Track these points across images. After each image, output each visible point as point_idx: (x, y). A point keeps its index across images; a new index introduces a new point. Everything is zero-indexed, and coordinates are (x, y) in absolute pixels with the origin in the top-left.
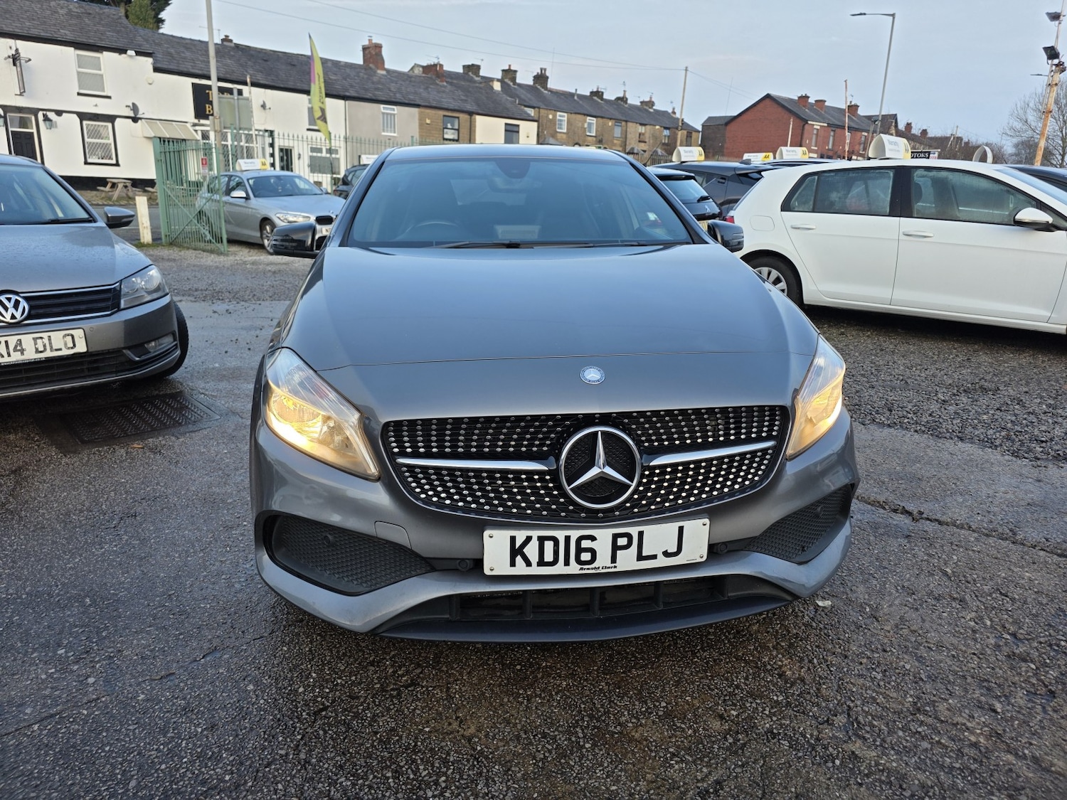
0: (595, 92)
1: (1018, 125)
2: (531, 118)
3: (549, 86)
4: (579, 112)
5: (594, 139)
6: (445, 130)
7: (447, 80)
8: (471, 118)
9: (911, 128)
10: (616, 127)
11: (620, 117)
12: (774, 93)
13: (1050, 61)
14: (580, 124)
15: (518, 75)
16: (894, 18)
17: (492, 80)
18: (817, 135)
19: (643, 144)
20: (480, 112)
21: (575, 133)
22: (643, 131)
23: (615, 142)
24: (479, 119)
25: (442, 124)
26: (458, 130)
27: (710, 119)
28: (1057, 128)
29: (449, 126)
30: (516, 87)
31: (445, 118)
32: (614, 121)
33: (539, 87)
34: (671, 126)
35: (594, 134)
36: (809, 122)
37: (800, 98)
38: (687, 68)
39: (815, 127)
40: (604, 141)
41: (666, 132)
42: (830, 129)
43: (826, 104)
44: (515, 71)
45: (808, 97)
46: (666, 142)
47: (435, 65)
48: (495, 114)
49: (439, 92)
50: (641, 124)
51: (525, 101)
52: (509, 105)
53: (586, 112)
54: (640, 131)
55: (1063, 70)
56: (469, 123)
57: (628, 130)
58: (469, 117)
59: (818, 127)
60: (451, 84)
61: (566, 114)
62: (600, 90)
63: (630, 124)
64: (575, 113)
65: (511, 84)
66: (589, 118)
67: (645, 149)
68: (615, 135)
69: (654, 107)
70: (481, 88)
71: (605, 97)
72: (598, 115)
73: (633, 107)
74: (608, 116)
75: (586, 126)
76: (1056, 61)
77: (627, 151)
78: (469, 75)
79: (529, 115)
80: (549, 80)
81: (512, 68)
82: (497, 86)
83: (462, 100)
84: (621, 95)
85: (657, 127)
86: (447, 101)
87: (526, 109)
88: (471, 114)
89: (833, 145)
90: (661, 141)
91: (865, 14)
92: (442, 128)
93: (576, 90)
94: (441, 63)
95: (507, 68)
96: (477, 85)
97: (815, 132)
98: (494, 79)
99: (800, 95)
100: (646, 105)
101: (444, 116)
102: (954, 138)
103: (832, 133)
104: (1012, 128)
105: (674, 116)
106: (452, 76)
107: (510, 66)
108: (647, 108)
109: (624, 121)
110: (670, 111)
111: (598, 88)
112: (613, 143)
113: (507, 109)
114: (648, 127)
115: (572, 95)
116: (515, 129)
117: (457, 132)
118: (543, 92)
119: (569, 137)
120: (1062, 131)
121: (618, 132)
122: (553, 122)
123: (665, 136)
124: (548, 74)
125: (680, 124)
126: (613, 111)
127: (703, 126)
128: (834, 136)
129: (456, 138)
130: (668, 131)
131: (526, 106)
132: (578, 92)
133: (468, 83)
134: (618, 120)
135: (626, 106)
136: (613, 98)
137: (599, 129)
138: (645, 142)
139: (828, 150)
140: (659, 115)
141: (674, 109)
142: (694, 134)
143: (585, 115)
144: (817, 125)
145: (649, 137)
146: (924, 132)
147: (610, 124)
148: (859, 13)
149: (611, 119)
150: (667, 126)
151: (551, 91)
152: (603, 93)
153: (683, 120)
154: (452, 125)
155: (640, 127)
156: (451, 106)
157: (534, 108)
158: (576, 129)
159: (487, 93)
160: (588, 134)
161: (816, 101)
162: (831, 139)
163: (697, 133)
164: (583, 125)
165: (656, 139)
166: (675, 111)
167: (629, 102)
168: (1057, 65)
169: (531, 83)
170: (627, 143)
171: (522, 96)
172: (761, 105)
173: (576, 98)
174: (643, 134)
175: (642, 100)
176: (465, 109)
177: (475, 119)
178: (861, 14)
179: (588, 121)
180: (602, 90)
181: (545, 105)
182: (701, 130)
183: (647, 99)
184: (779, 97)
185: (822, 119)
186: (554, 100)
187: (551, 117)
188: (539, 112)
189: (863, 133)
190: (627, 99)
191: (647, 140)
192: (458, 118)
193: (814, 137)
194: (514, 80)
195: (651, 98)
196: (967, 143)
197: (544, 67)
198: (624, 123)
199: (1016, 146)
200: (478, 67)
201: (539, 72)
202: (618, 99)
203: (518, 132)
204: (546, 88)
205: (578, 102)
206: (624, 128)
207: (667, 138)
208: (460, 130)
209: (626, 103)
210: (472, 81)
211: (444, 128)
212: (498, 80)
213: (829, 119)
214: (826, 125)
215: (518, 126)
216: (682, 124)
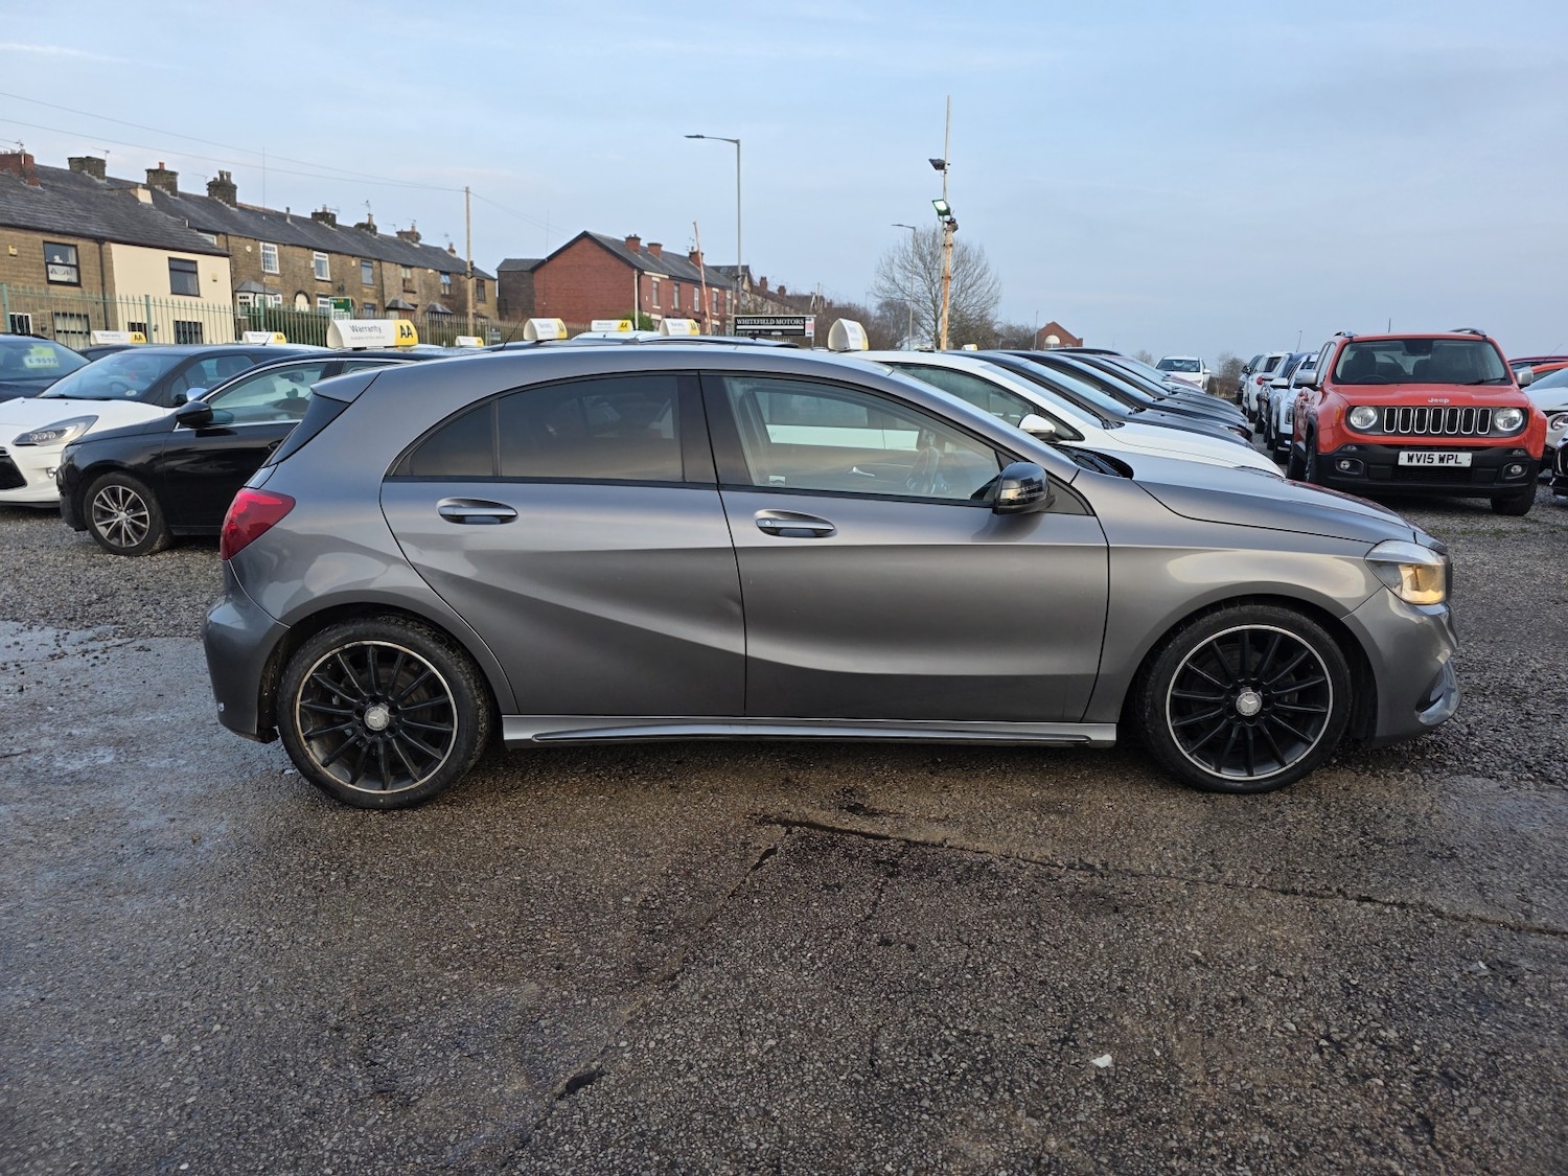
0: (320, 214)
1: (886, 285)
2: (216, 251)
3: (238, 200)
4: (295, 242)
5: (330, 285)
6: (50, 267)
7: (44, 182)
8: (100, 248)
9: (766, 284)
10: (364, 270)
11: (369, 254)
12: (592, 231)
13: (941, 217)
14: (303, 263)
15: (179, 180)
16: (739, 146)
17: (136, 185)
18: (657, 289)
19: (411, 295)
20: (118, 237)
21: (295, 276)
22: (409, 276)
23: (366, 290)
24: (116, 250)
25: (43, 257)
26: (77, 267)
27: (507, 262)
28: (926, 289)
29: (57, 259)
30: (177, 198)
31: (47, 245)
32: (359, 259)
33: (220, 201)
34: (451, 270)
35: (329, 279)
36: (646, 273)
37: (629, 239)
38: (467, 188)
39: (654, 279)
40: (346, 290)
41: (445, 279)
42: (672, 282)
43: (663, 249)
44: (174, 174)
45: (639, 239)
46: (447, 293)
47: (16, 156)
48: (148, 242)
49: (30, 201)
50: (404, 266)
51: (198, 222)
52: (172, 229)
53: (310, 245)
54: (403, 275)
55: (955, 229)
56: (98, 256)
57: (384, 273)
58: (97, 245)
59: (658, 280)
60: (52, 188)
61: (275, 246)
62: (328, 211)
63: (385, 265)
64: (291, 245)
65: (168, 193)
66: (315, 253)
67: (415, 302)
68: (364, 281)
69: (420, 242)
70: (112, 198)
71: (338, 222)
72: (331, 249)
73: (385, 240)
74: (349, 252)
75: (313, 265)
76: (947, 218)
77: (387, 305)
78: (84, 174)
79: (211, 245)
80: (238, 191)
81: (166, 168)
82: (145, 197)
83: (78, 217)
84: (365, 220)
85: (430, 271)
86: (45, 218)
87: (200, 234)
88: (100, 240)
89: (680, 304)
90: (440, 292)
91: (702, 137)
92: (44, 263)
93: (288, 209)
94: (27, 152)
95: (157, 167)
96: (106, 192)
97: (655, 285)
98: (137, 184)
99: (627, 236)
100: (408, 238)
101: (45, 242)
102: (816, 297)
103: (676, 288)
104: (880, 288)
105: (453, 255)
106: (48, 175)
107: (161, 164)
108: (409, 242)
109: (376, 259)
110: (446, 248)
111: (325, 208)
112: (362, 292)
113: (170, 235)
114: (414, 269)
115: (281, 217)
116: (192, 268)
117: (74, 269)
118: (229, 210)
119: (285, 281)
120: (931, 293)
121: (367, 275)
122: (254, 257)
123: (444, 284)
124: (234, 181)
125: (469, 269)
126: (352, 244)
127: (499, 271)
128: (679, 292)
129: (75, 280)
130: (447, 277)
131: (199, 230)
132: (291, 213)
133: (85, 189)
134: (365, 259)
135: (376, 237)
136: (352, 224)
137: (336, 271)
138: (415, 293)
139: (675, 309)
140: (430, 253)
141: (451, 245)
142: (488, 284)
143: (308, 248)
144: (656, 277)
145: (420, 286)
146: (782, 289)
147: (354, 263)
148: (695, 134)
149: (353, 256)
150: (446, 270)
151: (242, 208)
152: (334, 216)
153: (472, 264)
154: (64, 256)
155: (403, 270)
156: (58, 227)
157: (216, 233)
158: (296, 270)
159: (126, 207)
160: (318, 277)
161: (649, 245)
162: (676, 295)
163: (492, 282)
164: (308, 263)
165: (431, 288)
166: (454, 248)
167: (379, 231)
168: (948, 223)
169: (205, 194)
170: (386, 293)
171: (193, 214)
172: (578, 246)
173: (288, 221)
174: (410, 281)
175: (399, 230)
176: (87, 233)
177: (110, 249)
178: (698, 137)
179: (315, 258)
180: (332, 212)
181: (236, 229)
182: (496, 277)
183: (408, 229)
184: (601, 237)
185: (661, 270)
186: (252, 223)
187: (249, 249)
188: (227, 241)
189: (714, 289)
190: (375, 227)
191: (416, 290)
192: (75, 246)
193: (654, 292)
194: (172, 187)
195: (413, 227)
196: (830, 304)
197: (226, 170)
198: (375, 263)
199: (880, 307)
200: (101, 163)
201: (218, 177)
202: (361, 226)
203: (196, 272)
204: (234, 204)
205: (294, 229)
206: (378, 271)
207: (447, 288)
208: (81, 266)
209: (375, 233)
210: (89, 184)
211: (47, 264)
212: (145, 187)
213: (670, 270)
214: (667, 277)
215: (195, 262)
216: (473, 269)
